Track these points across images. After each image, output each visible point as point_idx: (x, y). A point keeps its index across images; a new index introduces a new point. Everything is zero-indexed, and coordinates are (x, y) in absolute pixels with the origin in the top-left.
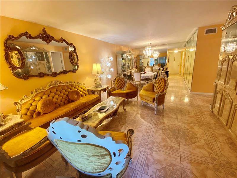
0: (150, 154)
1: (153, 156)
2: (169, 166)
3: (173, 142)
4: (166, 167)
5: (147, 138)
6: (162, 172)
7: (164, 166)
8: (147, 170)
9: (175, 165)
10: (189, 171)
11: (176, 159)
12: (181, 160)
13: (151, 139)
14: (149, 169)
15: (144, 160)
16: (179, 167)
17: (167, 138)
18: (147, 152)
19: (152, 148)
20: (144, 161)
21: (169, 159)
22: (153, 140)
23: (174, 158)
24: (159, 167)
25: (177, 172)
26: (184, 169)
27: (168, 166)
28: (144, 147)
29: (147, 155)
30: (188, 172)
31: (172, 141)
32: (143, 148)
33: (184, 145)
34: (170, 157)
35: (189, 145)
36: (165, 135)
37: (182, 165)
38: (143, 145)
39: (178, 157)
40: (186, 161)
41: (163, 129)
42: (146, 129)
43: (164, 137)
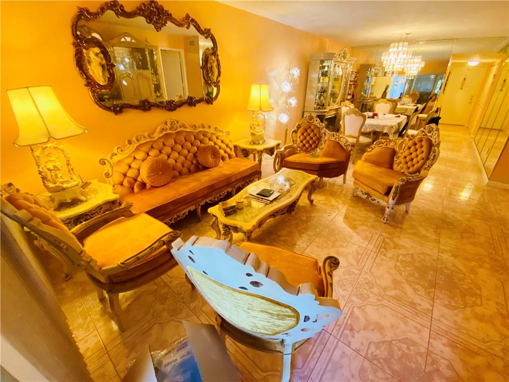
0: (360, 308)
1: (366, 313)
2: (400, 341)
3: (419, 293)
4: (393, 342)
5: (357, 272)
6: (382, 349)
7: (389, 339)
8: (350, 338)
9: (415, 344)
10: (446, 362)
11: (419, 331)
12: (432, 336)
13: (367, 276)
14: (353, 337)
15: (345, 315)
16: (423, 350)
17: (404, 281)
18: (353, 301)
19: (366, 297)
20: (345, 318)
21: (403, 327)
22: (370, 279)
23: (415, 328)
24: (376, 337)
25: (416, 358)
26: (433, 356)
27: (397, 341)
28: (347, 291)
29: (354, 307)
30: (444, 364)
31: (415, 290)
32: (345, 292)
33: (445, 306)
34: (406, 323)
35: (458, 308)
36: (401, 274)
37: (432, 346)
38: (345, 286)
39: (426, 329)
40: (441, 339)
41: (397, 261)
42: (358, 253)
43: (399, 278)
